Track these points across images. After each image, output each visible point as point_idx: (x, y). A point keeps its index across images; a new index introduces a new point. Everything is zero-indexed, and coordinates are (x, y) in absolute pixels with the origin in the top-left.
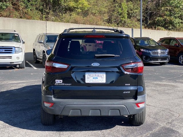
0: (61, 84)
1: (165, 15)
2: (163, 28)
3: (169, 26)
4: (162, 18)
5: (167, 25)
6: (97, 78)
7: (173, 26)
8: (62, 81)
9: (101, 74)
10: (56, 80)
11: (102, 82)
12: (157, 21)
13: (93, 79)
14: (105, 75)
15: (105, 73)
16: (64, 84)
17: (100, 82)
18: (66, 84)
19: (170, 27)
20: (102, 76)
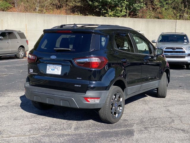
0: (32, 73)
6: (54, 70)
8: (32, 70)
9: (58, 67)
11: (57, 74)
13: (52, 71)
14: (61, 68)
15: (61, 66)
16: (34, 73)
17: (56, 73)
20: (58, 68)
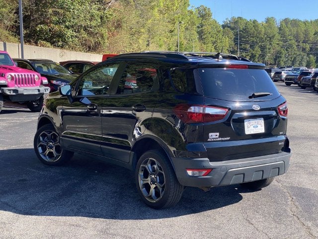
0: (217, 140)
1: (51, 22)
2: (49, 44)
3: (59, 41)
4: (47, 27)
5: (55, 39)
6: (257, 127)
7: (64, 41)
8: (218, 134)
10: (210, 134)
12: (40, 31)
18: (223, 139)
19: (60, 43)
20: (261, 123)
